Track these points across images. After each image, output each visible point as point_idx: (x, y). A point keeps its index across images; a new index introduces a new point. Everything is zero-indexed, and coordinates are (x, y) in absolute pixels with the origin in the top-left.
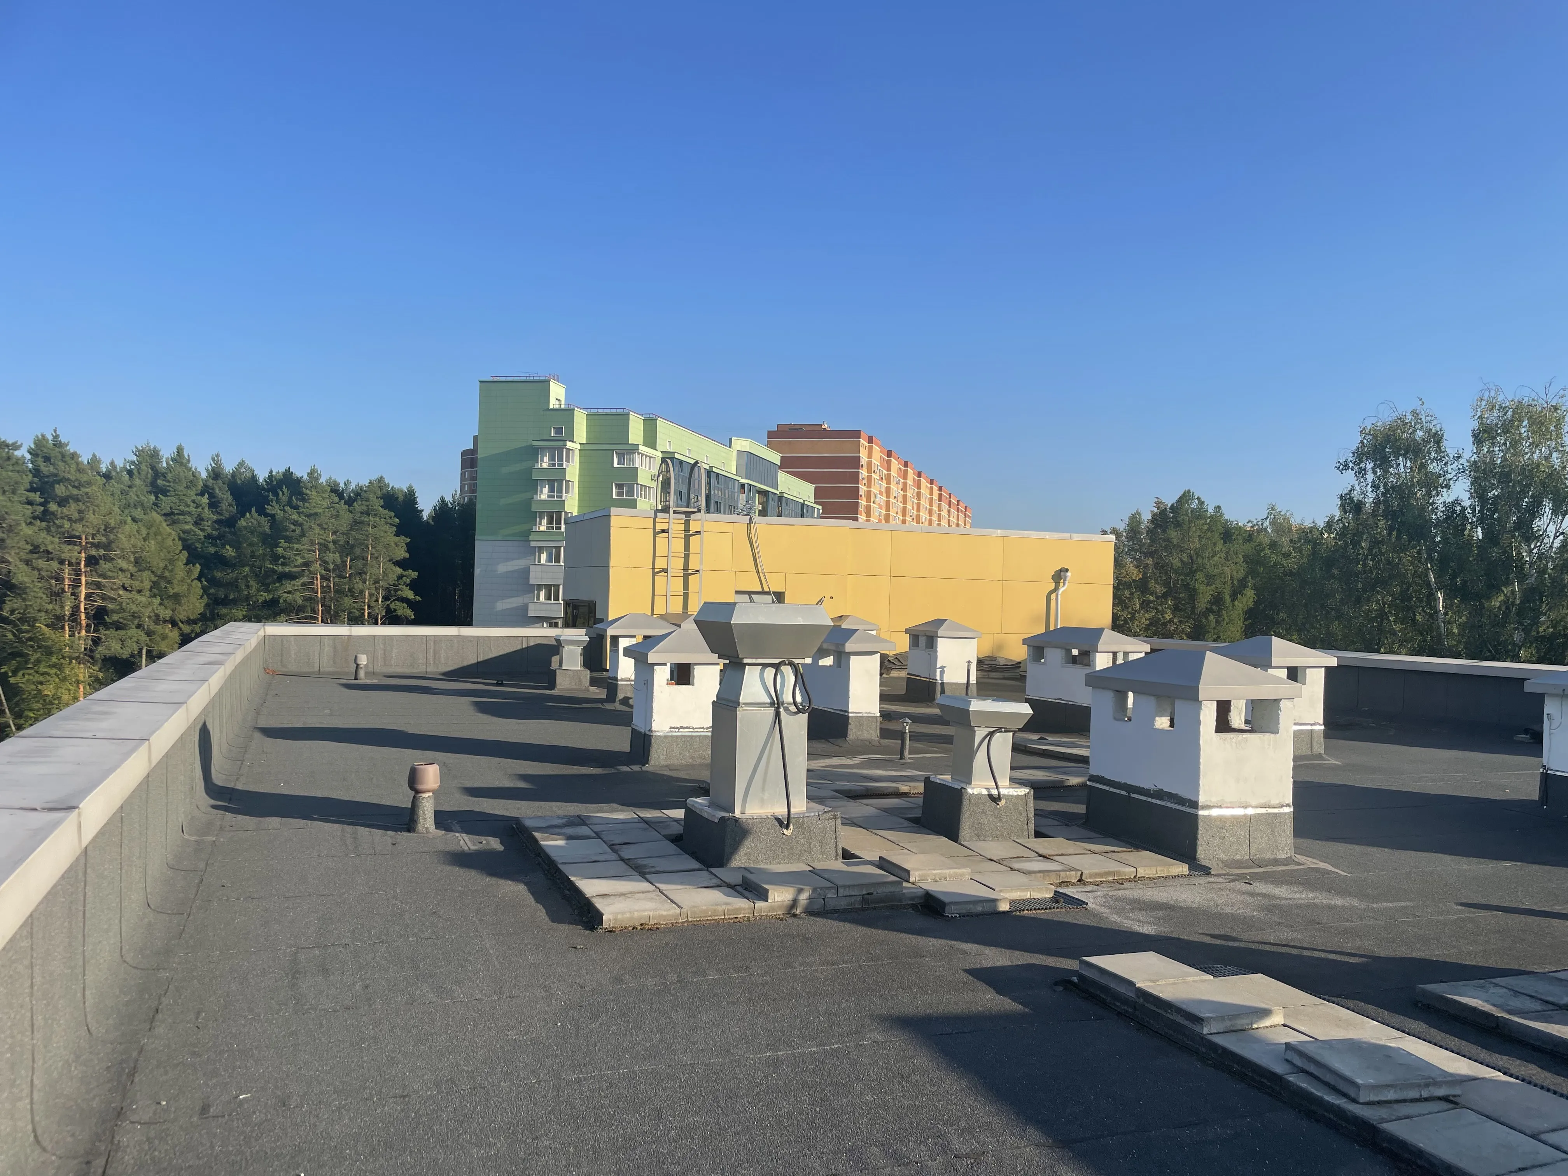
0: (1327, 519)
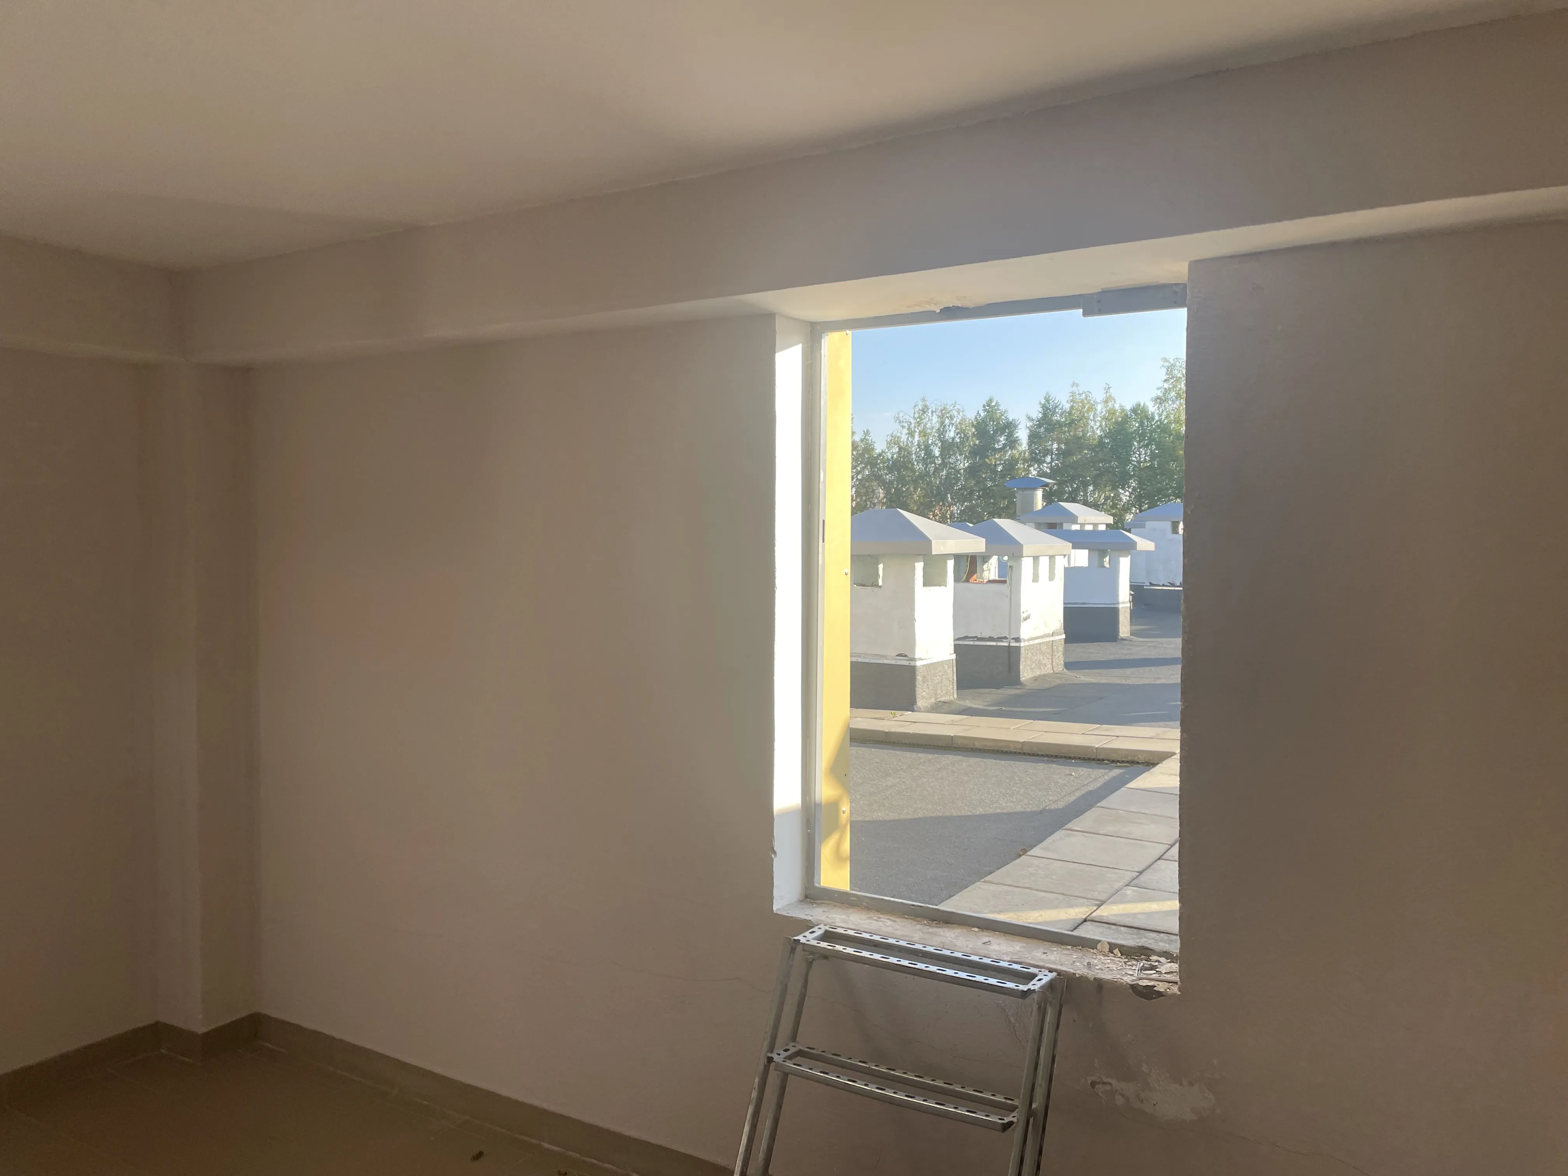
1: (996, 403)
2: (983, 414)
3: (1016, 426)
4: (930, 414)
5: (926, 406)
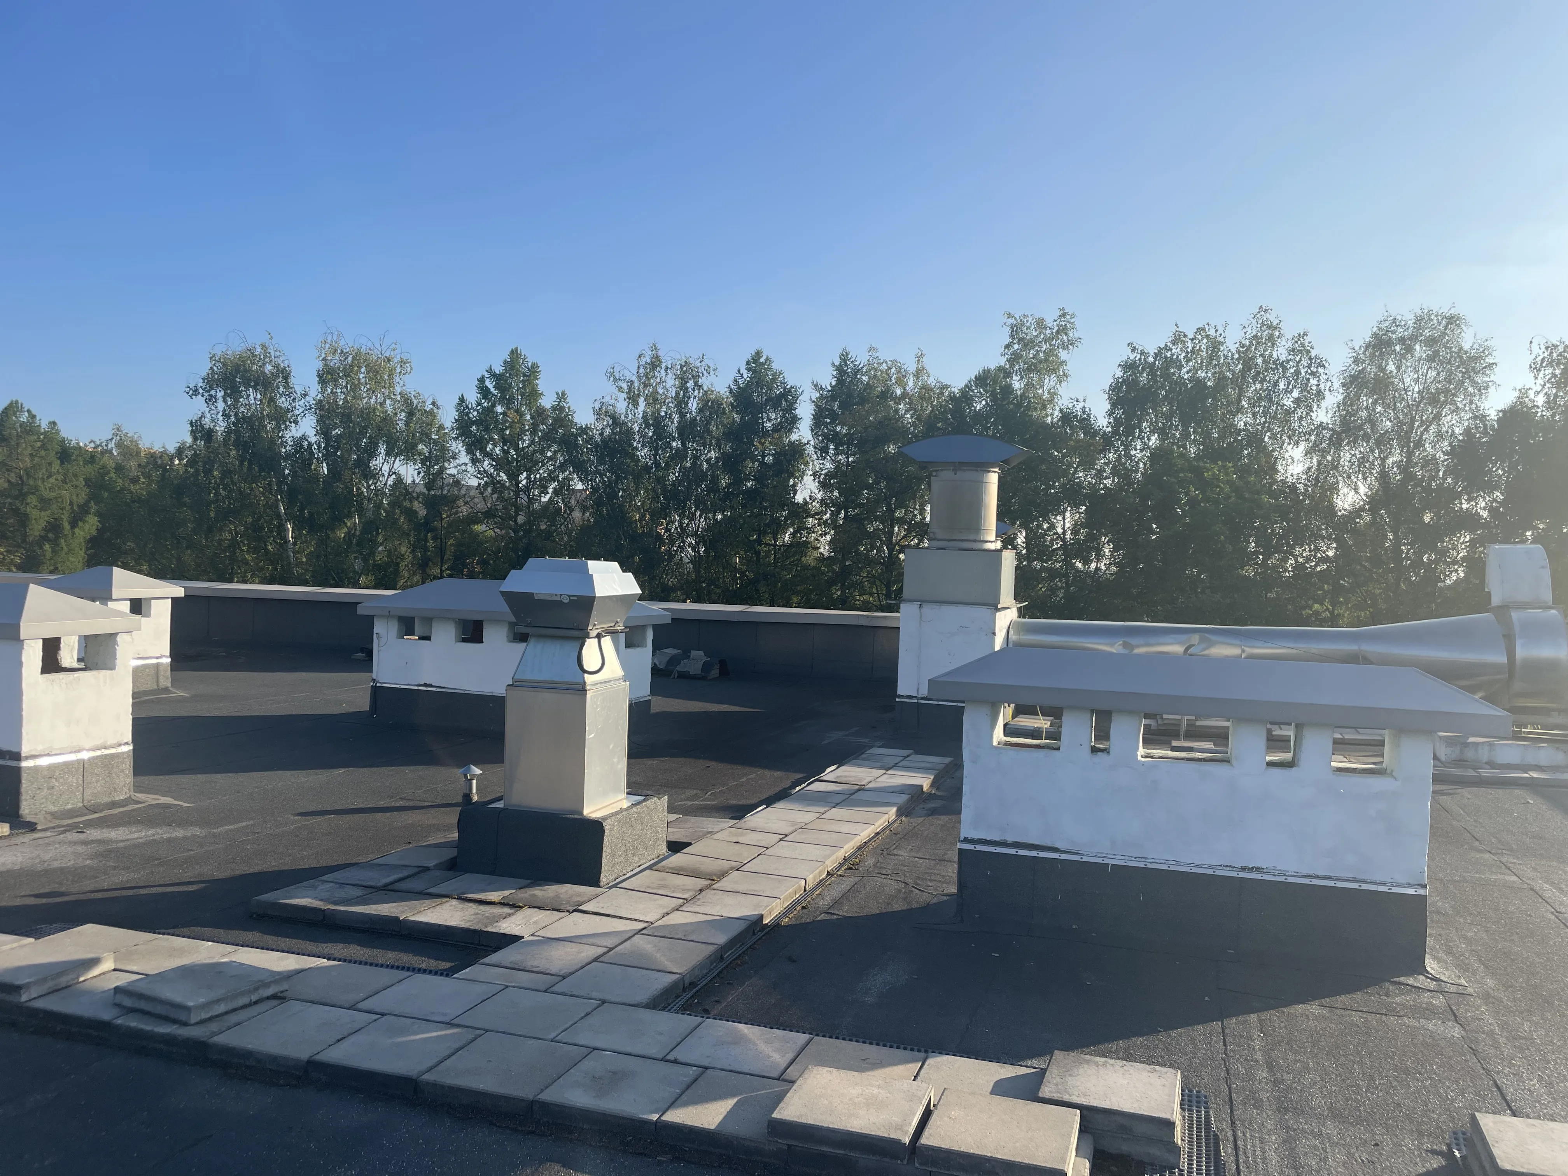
0: (178, 445)
1: (767, 359)
2: (746, 375)
3: (796, 398)
4: (663, 372)
5: (657, 357)
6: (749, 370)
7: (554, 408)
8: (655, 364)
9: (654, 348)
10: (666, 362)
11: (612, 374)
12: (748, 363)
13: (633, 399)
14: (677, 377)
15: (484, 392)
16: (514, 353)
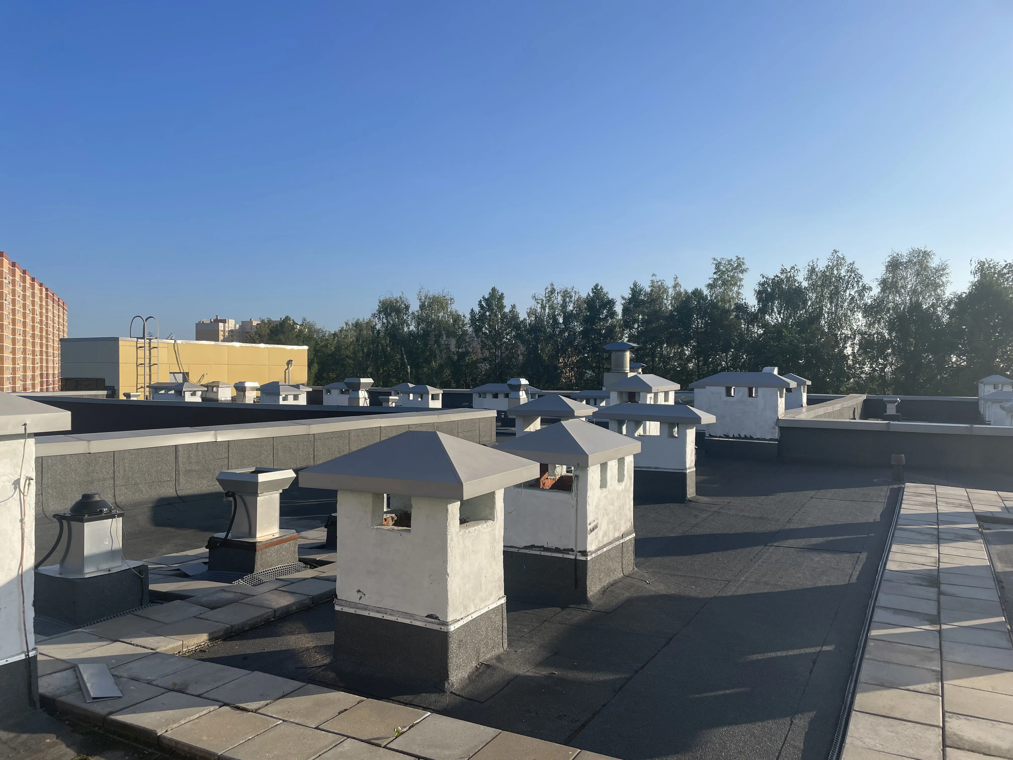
2: (592, 295)
3: (614, 303)
4: (556, 295)
5: (553, 289)
6: (593, 292)
7: (510, 312)
8: (553, 291)
9: (552, 285)
10: (557, 289)
11: (535, 297)
12: (592, 289)
13: (543, 307)
14: (562, 296)
15: (481, 306)
16: (494, 289)
